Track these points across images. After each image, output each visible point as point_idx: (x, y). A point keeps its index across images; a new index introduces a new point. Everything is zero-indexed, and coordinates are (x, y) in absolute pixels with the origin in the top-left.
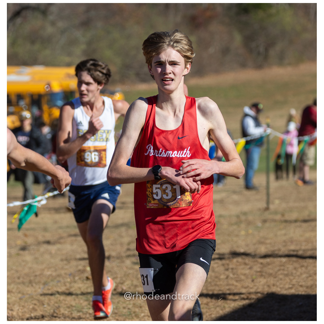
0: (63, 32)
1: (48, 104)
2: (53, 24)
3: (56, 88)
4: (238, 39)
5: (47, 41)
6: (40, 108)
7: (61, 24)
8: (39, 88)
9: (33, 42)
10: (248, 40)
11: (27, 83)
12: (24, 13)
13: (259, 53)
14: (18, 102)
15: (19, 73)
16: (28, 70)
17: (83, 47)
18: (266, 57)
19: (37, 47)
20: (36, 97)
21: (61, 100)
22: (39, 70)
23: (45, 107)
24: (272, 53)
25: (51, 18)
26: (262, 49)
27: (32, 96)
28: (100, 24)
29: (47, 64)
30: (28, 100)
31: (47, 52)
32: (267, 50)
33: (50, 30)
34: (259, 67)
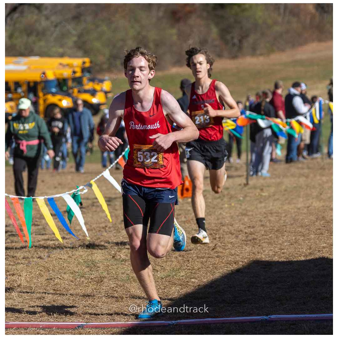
0: (56, 26)
1: (42, 91)
2: (47, 18)
3: (51, 76)
4: (215, 31)
5: (41, 34)
6: (36, 95)
7: (53, 18)
8: (36, 76)
9: (29, 35)
10: (224, 32)
11: (24, 71)
12: (21, 8)
13: (234, 45)
14: (16, 89)
15: (17, 63)
16: (25, 60)
17: (75, 39)
18: (240, 48)
19: (33, 38)
20: (32, 84)
21: (54, 88)
22: (35, 59)
23: (41, 94)
24: (245, 44)
25: (45, 13)
26: (236, 41)
27: (29, 83)
28: (89, 19)
29: (42, 55)
30: (25, 88)
31: (42, 43)
32: (240, 41)
33: (44, 23)
34: (234, 57)
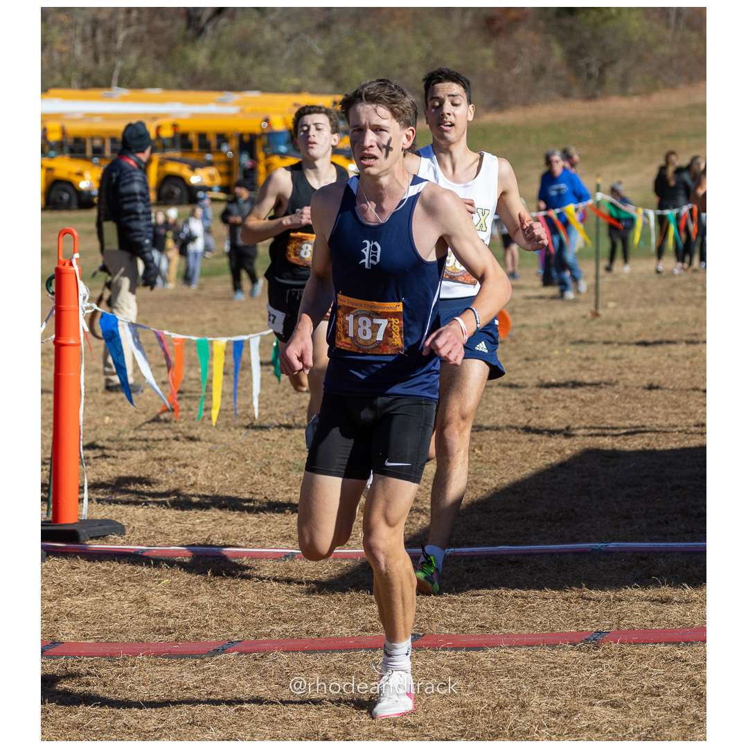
0: (289, 40)
1: (264, 151)
2: (275, 26)
3: (278, 125)
4: (558, 53)
5: (262, 54)
6: (253, 156)
7: (285, 27)
8: (252, 125)
9: (243, 54)
10: (574, 55)
11: (234, 116)
13: (590, 76)
14: (219, 147)
15: (222, 102)
16: (235, 97)
17: (321, 62)
18: (601, 82)
19: (249, 61)
20: (246, 138)
21: (284, 145)
22: (253, 95)
23: (261, 155)
24: (610, 75)
26: (594, 70)
27: (241, 136)
28: (344, 28)
29: (265, 88)
30: (234, 143)
31: (265, 69)
33: (269, 35)
34: (591, 97)
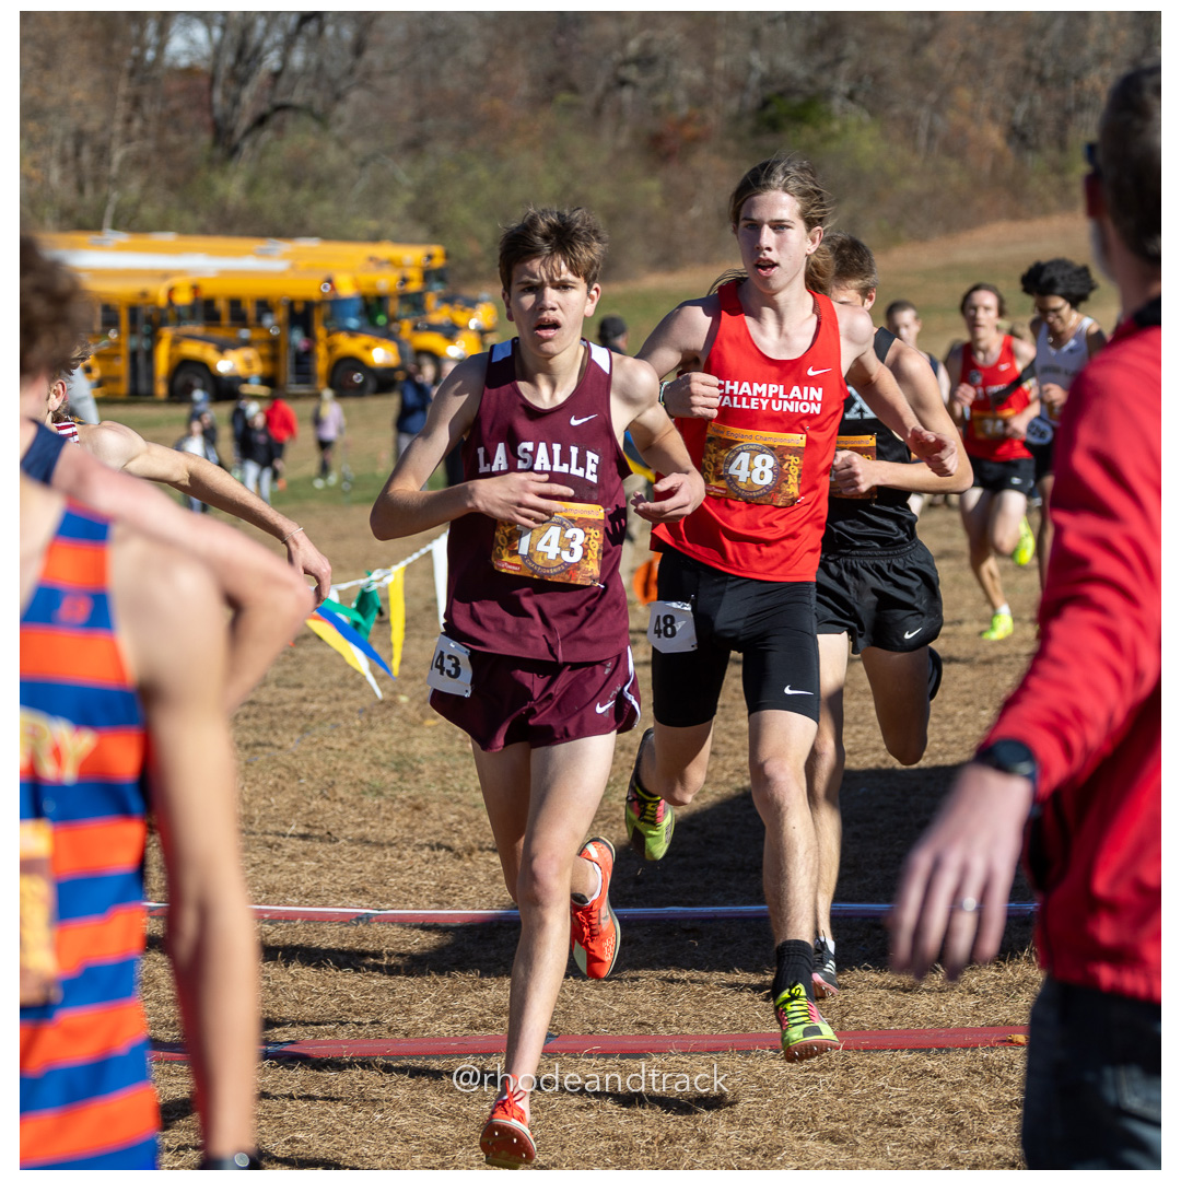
0: (363, 165)
1: (325, 325)
2: (342, 144)
3: (346, 289)
5: (324, 183)
6: (309, 333)
7: (357, 146)
8: (308, 287)
9: (296, 184)
11: (282, 274)
12: (277, 118)
14: (259, 319)
15: (264, 254)
16: (284, 246)
17: (409, 197)
19: (303, 195)
20: (299, 308)
21: (354, 317)
23: (320, 332)
25: (339, 131)
27: (291, 304)
28: (444, 148)
29: (327, 234)
30: (281, 315)
31: (328, 207)
33: (333, 157)
